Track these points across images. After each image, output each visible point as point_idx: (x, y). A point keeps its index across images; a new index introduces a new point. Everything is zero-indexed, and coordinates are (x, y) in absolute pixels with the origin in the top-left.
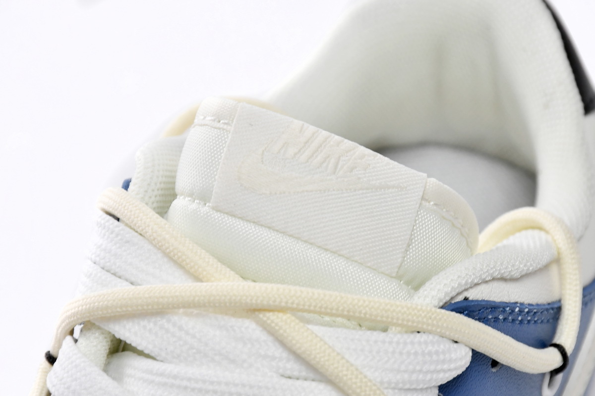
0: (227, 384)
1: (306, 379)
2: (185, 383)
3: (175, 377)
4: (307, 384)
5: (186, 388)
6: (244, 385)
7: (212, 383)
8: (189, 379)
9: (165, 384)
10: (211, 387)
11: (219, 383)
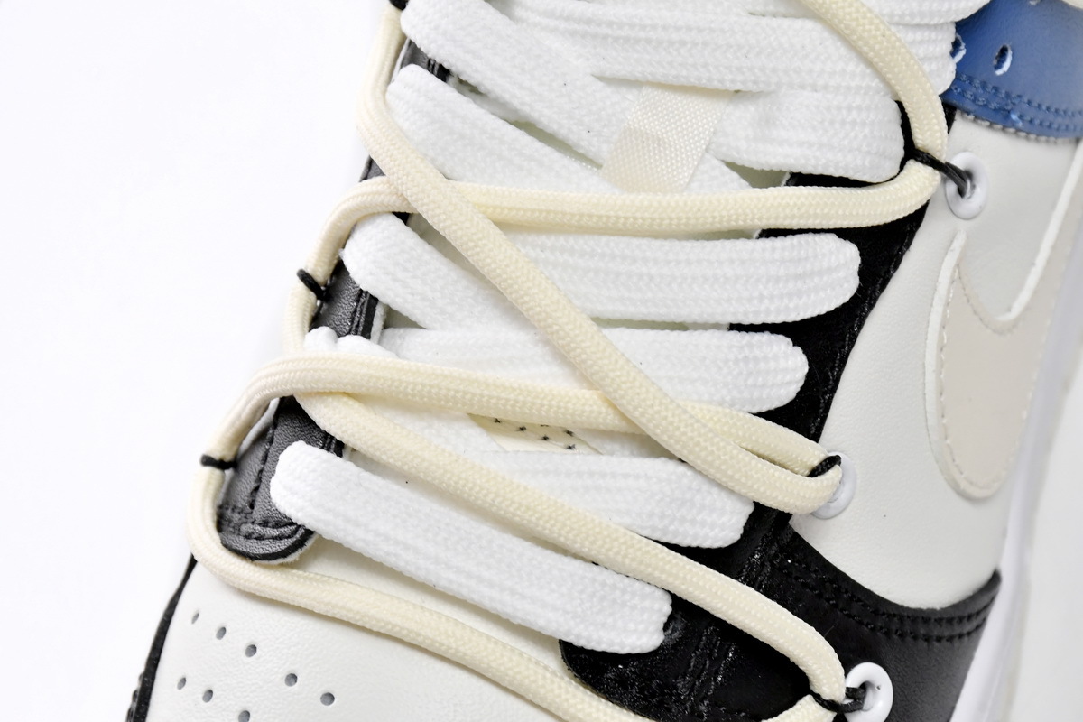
0: (665, 28)
1: (774, 16)
2: (604, 30)
3: (589, 22)
4: (775, 22)
5: (605, 37)
6: (689, 29)
7: (643, 27)
8: (610, 24)
9: (573, 34)
10: (642, 35)
11: (654, 27)
